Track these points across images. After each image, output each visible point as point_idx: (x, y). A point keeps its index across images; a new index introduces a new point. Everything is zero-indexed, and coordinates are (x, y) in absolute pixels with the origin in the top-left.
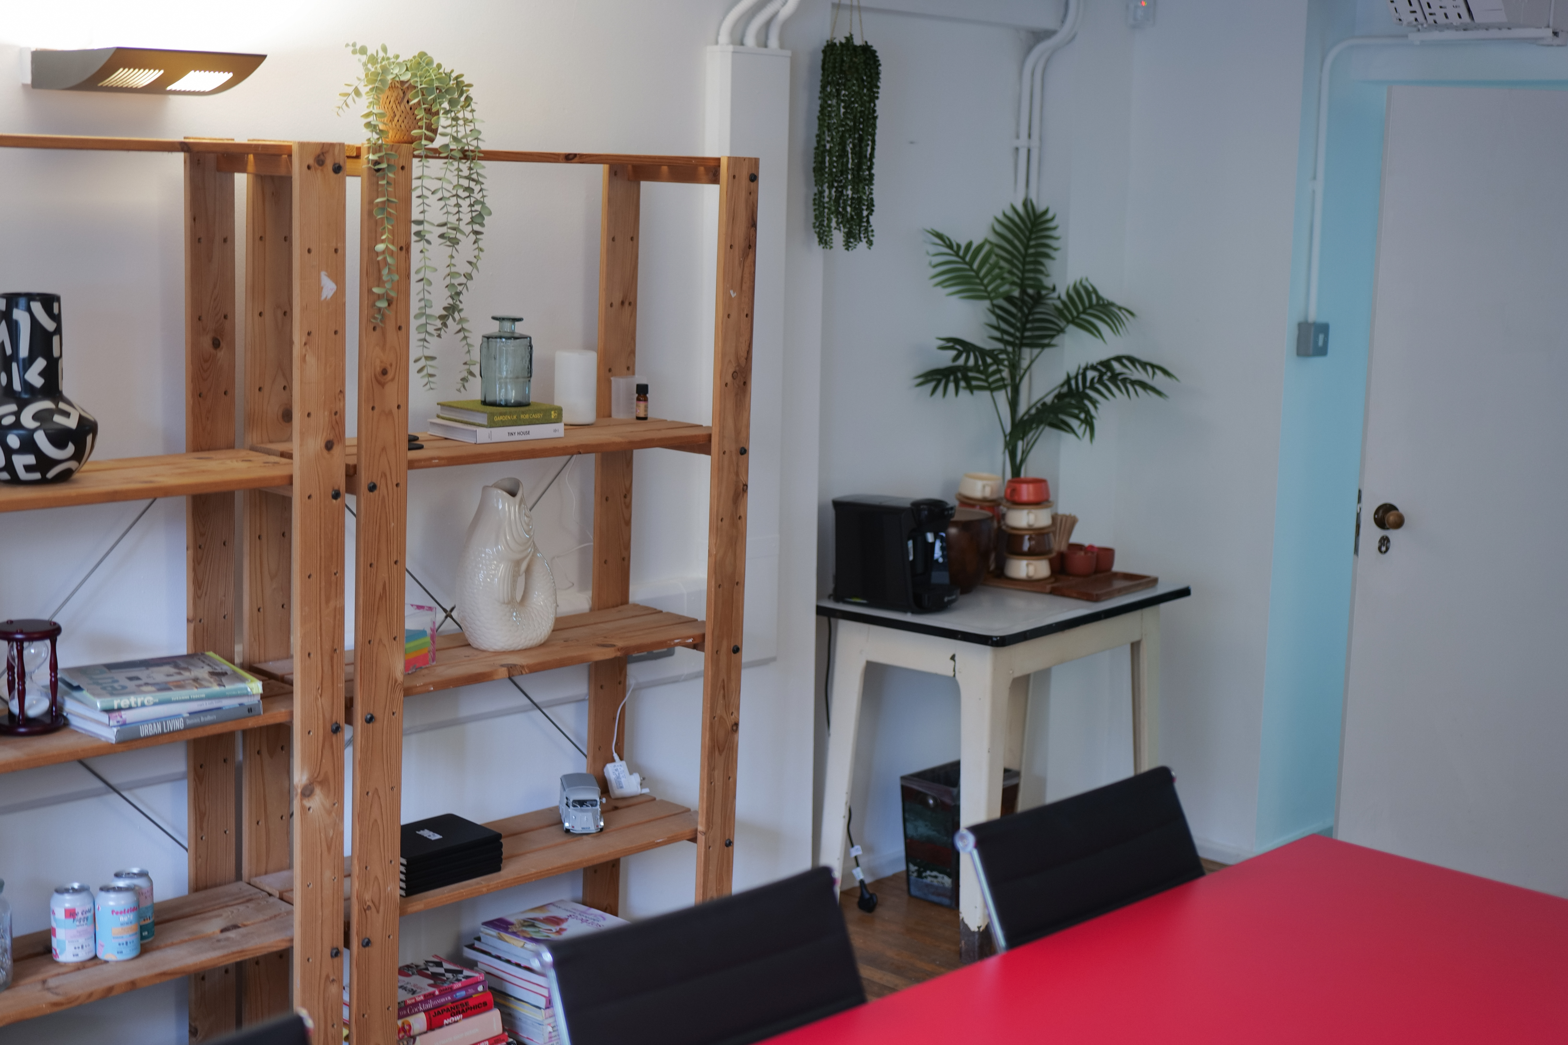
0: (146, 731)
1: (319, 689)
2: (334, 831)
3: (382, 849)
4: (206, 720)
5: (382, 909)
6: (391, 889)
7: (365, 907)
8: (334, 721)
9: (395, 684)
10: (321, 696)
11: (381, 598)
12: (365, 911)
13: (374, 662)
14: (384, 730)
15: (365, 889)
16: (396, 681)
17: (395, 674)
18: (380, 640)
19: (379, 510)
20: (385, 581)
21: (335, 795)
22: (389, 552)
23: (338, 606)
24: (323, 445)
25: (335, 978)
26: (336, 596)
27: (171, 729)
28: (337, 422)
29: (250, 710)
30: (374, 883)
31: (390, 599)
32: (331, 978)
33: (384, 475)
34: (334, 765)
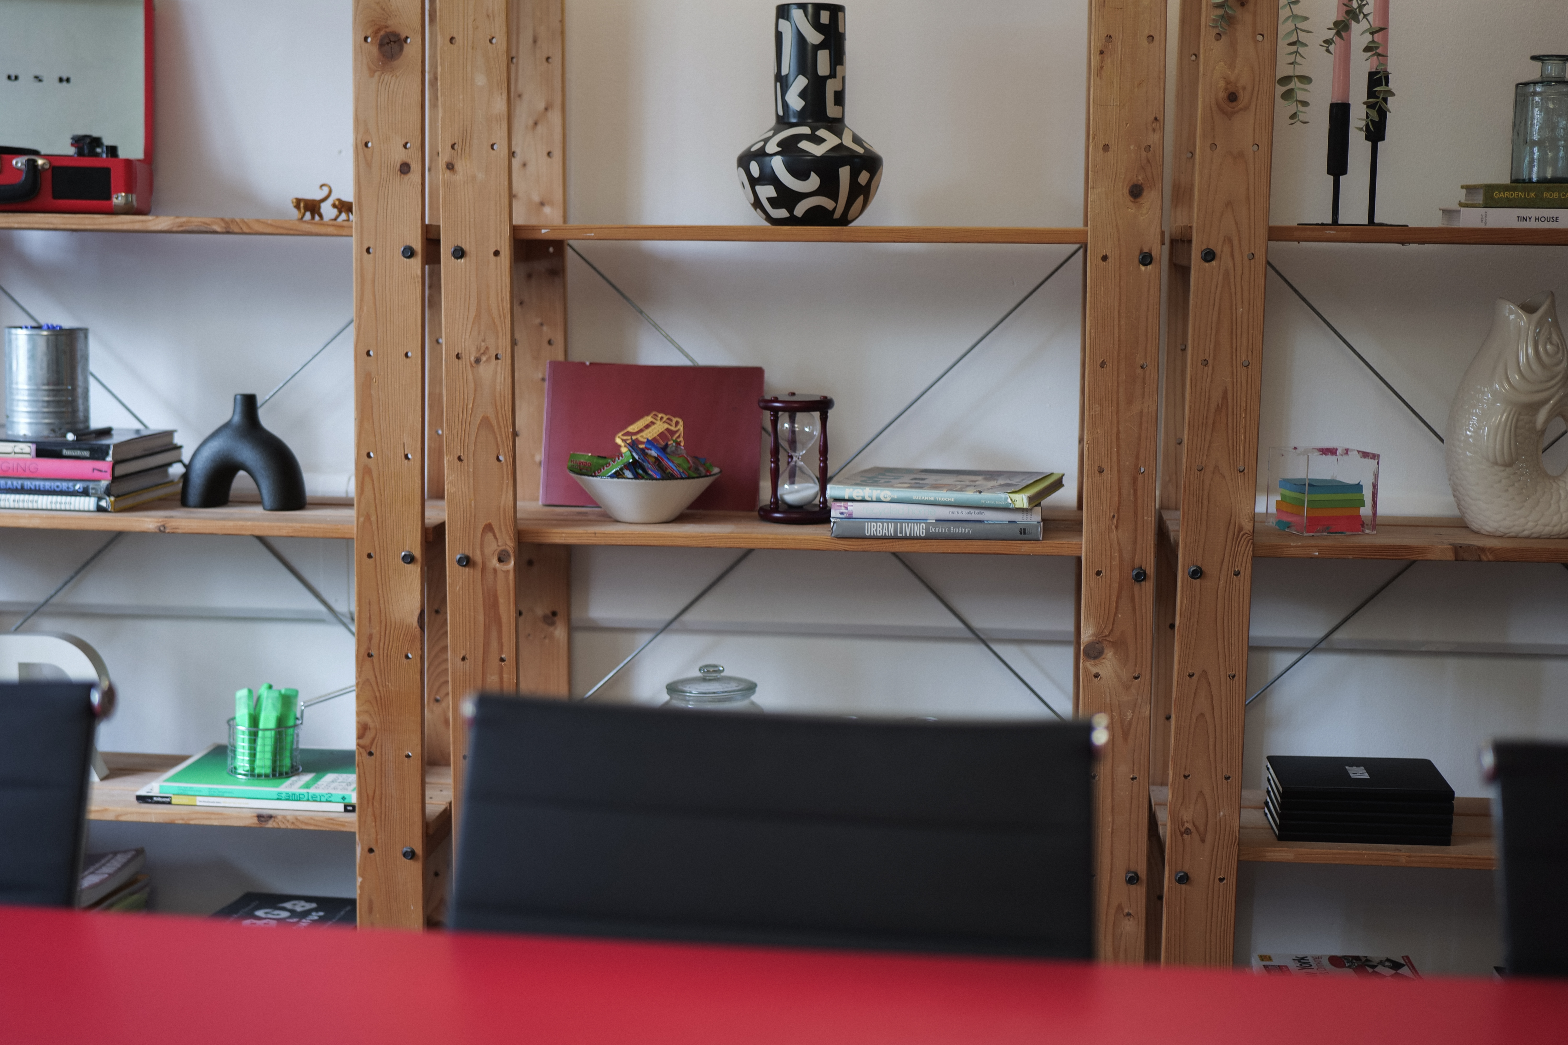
0: (873, 530)
1: (1114, 517)
2: (1133, 713)
3: (1212, 755)
4: (957, 531)
5: (1209, 838)
6: (1225, 815)
7: (1183, 829)
8: (1137, 565)
9: (1239, 532)
10: (1117, 527)
11: (1218, 409)
12: (1182, 834)
13: (1206, 497)
14: (1219, 592)
15: (1181, 805)
16: (1241, 529)
17: (1239, 518)
18: (1216, 467)
19: (1219, 289)
20: (1226, 388)
21: (1136, 665)
22: (1234, 347)
23: (1145, 411)
24: (1126, 191)
25: (1131, 911)
26: (1143, 398)
27: (908, 535)
28: (1149, 161)
29: (1023, 531)
30: (1197, 800)
31: (1233, 412)
32: (1126, 911)
33: (1229, 240)
34: (1135, 625)
